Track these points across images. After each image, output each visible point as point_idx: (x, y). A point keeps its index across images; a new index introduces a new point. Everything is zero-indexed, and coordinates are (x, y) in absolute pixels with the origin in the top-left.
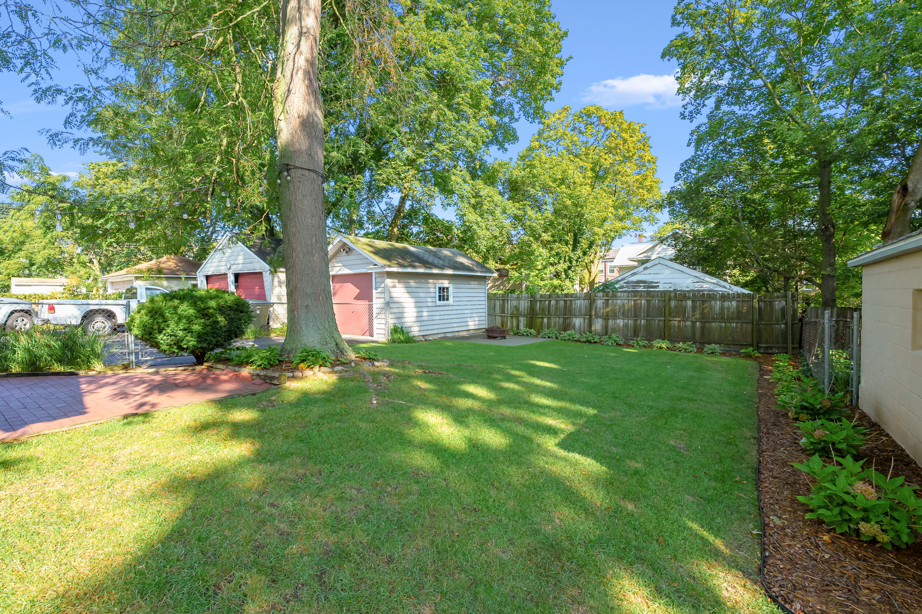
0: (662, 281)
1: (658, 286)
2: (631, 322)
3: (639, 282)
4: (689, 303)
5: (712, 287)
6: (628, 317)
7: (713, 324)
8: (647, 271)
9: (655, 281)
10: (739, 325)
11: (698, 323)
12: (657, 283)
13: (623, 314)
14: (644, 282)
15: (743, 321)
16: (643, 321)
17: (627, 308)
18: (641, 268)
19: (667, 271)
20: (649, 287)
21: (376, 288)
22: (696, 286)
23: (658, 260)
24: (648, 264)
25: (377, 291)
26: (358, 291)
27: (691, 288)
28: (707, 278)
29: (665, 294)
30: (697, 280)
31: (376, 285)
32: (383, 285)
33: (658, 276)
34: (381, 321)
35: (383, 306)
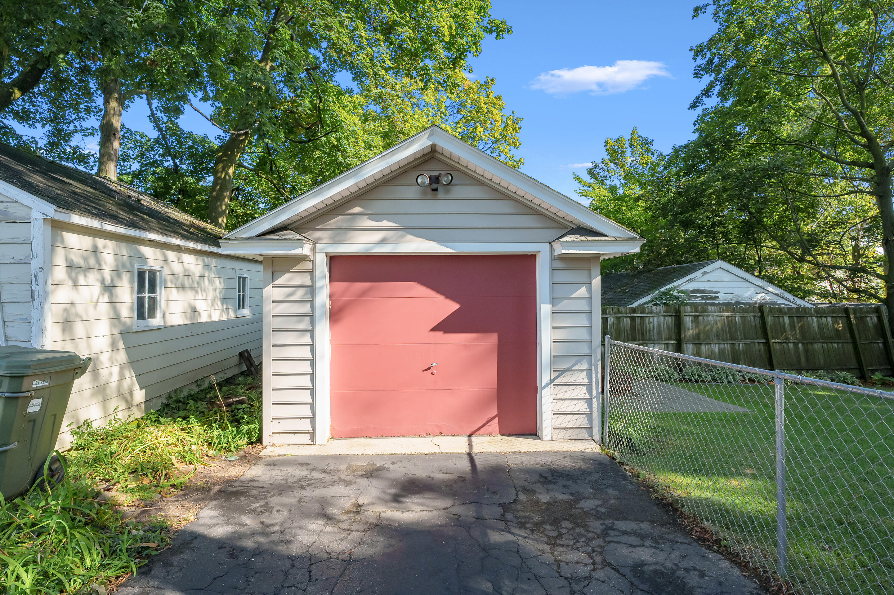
0: (723, 291)
1: (718, 297)
2: (727, 347)
3: (695, 291)
4: (786, 319)
5: (774, 299)
6: (723, 340)
7: (815, 346)
8: (706, 278)
9: (714, 290)
10: (840, 345)
11: (800, 345)
12: (717, 293)
13: (717, 336)
14: (701, 291)
15: (844, 341)
16: (741, 345)
17: (720, 327)
18: (699, 273)
19: (727, 278)
20: (708, 298)
21: (554, 300)
22: (759, 298)
23: (720, 263)
24: (708, 269)
25: (558, 308)
26: (454, 306)
27: (754, 300)
28: (771, 288)
29: (761, 308)
30: (759, 290)
31: (552, 290)
32: (583, 291)
33: (718, 285)
34: (570, 393)
35: (584, 349)
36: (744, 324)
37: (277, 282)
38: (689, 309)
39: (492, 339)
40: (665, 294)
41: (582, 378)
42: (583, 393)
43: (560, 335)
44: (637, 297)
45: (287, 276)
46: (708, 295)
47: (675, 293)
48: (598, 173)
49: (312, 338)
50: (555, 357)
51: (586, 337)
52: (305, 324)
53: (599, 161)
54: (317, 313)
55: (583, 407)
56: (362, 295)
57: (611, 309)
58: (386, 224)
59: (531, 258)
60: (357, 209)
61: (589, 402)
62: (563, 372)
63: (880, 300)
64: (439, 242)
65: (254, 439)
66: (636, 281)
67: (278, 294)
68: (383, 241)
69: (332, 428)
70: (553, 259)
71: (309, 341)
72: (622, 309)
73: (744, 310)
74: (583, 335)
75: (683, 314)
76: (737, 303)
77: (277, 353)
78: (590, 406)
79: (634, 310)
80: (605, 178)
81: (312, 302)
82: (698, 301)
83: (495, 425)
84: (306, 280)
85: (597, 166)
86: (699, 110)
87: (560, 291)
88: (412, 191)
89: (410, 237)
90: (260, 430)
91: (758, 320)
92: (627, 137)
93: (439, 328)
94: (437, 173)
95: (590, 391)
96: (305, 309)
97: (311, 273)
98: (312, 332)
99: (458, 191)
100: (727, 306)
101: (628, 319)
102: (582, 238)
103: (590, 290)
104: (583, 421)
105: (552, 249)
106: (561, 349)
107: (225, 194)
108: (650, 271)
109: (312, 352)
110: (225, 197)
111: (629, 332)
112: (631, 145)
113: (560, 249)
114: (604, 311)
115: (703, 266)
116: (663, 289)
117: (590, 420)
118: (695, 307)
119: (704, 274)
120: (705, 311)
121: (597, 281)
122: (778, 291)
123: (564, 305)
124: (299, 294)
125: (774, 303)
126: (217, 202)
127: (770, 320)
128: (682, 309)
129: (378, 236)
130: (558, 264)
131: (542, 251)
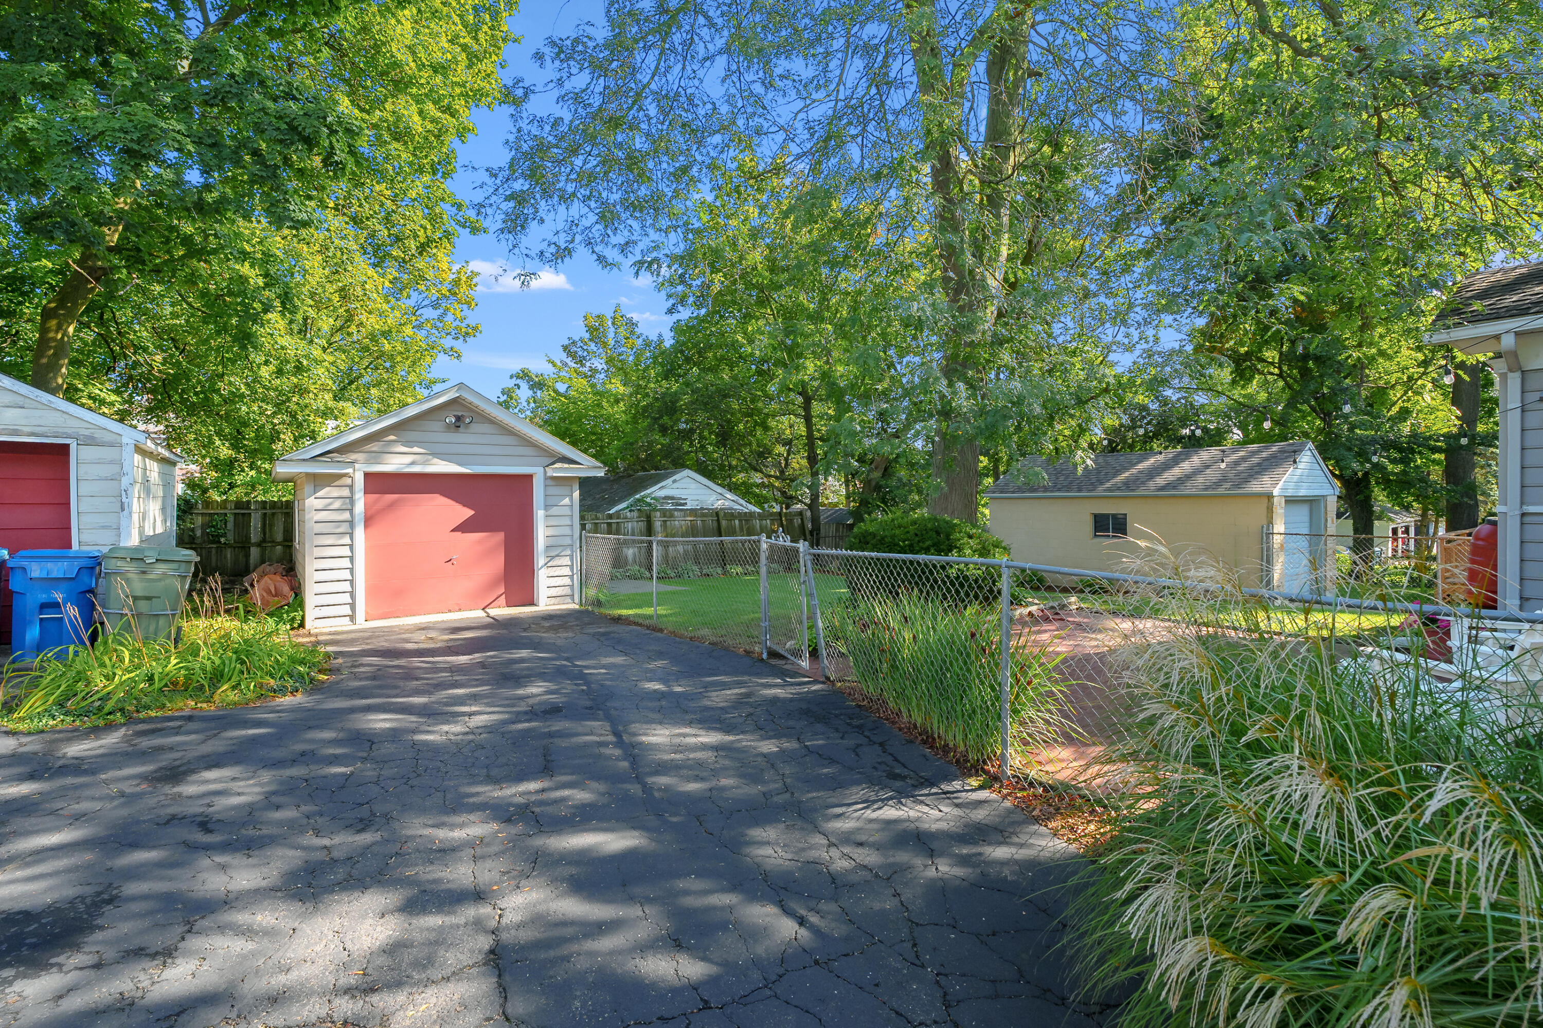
0: (690, 498)
1: (686, 503)
3: (667, 498)
4: (737, 522)
5: (732, 504)
8: (676, 485)
9: (683, 497)
12: (685, 499)
14: (672, 498)
18: (670, 481)
19: (694, 485)
20: (677, 504)
21: (547, 507)
22: (719, 504)
23: (688, 472)
24: (676, 477)
25: (549, 513)
26: (470, 513)
27: (716, 506)
28: (729, 495)
29: (717, 513)
30: (720, 497)
31: (545, 500)
32: (567, 501)
33: (686, 492)
34: (559, 572)
35: (568, 541)
36: (704, 526)
37: (319, 494)
38: (658, 514)
39: (500, 536)
40: (639, 500)
41: (567, 561)
42: (567, 571)
43: (551, 532)
44: (614, 503)
45: (328, 489)
46: (678, 502)
47: (648, 500)
48: (576, 352)
49: (352, 539)
50: (548, 547)
51: (569, 533)
52: (344, 528)
53: (577, 338)
54: (357, 519)
55: (567, 581)
56: (391, 506)
57: (588, 515)
58: (416, 449)
59: (529, 477)
60: (392, 437)
61: (571, 577)
62: (553, 558)
63: (805, 504)
64: (460, 465)
65: (296, 625)
66: (616, 486)
67: (319, 504)
68: (413, 463)
69: (367, 613)
70: (547, 478)
71: (349, 542)
72: (599, 515)
73: (704, 515)
74: (567, 531)
75: (653, 519)
76: (702, 509)
77: (318, 552)
78: (572, 580)
79: (610, 516)
80: (584, 358)
81: (351, 511)
82: (669, 507)
83: (503, 599)
84: (346, 492)
85: (574, 343)
86: (676, 317)
87: (551, 501)
88: (437, 425)
89: (436, 460)
90: (303, 617)
91: (715, 524)
92: (609, 314)
93: (458, 529)
94: (460, 414)
95: (572, 570)
96: (346, 516)
97: (351, 487)
98: (351, 536)
99: (475, 427)
100: (693, 512)
101: (605, 525)
102: (566, 466)
103: (571, 500)
104: (567, 591)
105: (545, 472)
106: (552, 541)
107: (61, 362)
108: (630, 476)
109: (352, 550)
110: (62, 366)
112: (613, 324)
113: (551, 472)
114: (582, 518)
115: (673, 474)
116: (637, 496)
117: (573, 590)
118: (664, 513)
119: (674, 481)
120: (672, 516)
121: (576, 494)
122: (735, 498)
123: (554, 511)
124: (337, 504)
125: (731, 509)
126: (48, 373)
127: (724, 523)
128: (653, 514)
129: (408, 459)
130: (550, 482)
131: (538, 472)
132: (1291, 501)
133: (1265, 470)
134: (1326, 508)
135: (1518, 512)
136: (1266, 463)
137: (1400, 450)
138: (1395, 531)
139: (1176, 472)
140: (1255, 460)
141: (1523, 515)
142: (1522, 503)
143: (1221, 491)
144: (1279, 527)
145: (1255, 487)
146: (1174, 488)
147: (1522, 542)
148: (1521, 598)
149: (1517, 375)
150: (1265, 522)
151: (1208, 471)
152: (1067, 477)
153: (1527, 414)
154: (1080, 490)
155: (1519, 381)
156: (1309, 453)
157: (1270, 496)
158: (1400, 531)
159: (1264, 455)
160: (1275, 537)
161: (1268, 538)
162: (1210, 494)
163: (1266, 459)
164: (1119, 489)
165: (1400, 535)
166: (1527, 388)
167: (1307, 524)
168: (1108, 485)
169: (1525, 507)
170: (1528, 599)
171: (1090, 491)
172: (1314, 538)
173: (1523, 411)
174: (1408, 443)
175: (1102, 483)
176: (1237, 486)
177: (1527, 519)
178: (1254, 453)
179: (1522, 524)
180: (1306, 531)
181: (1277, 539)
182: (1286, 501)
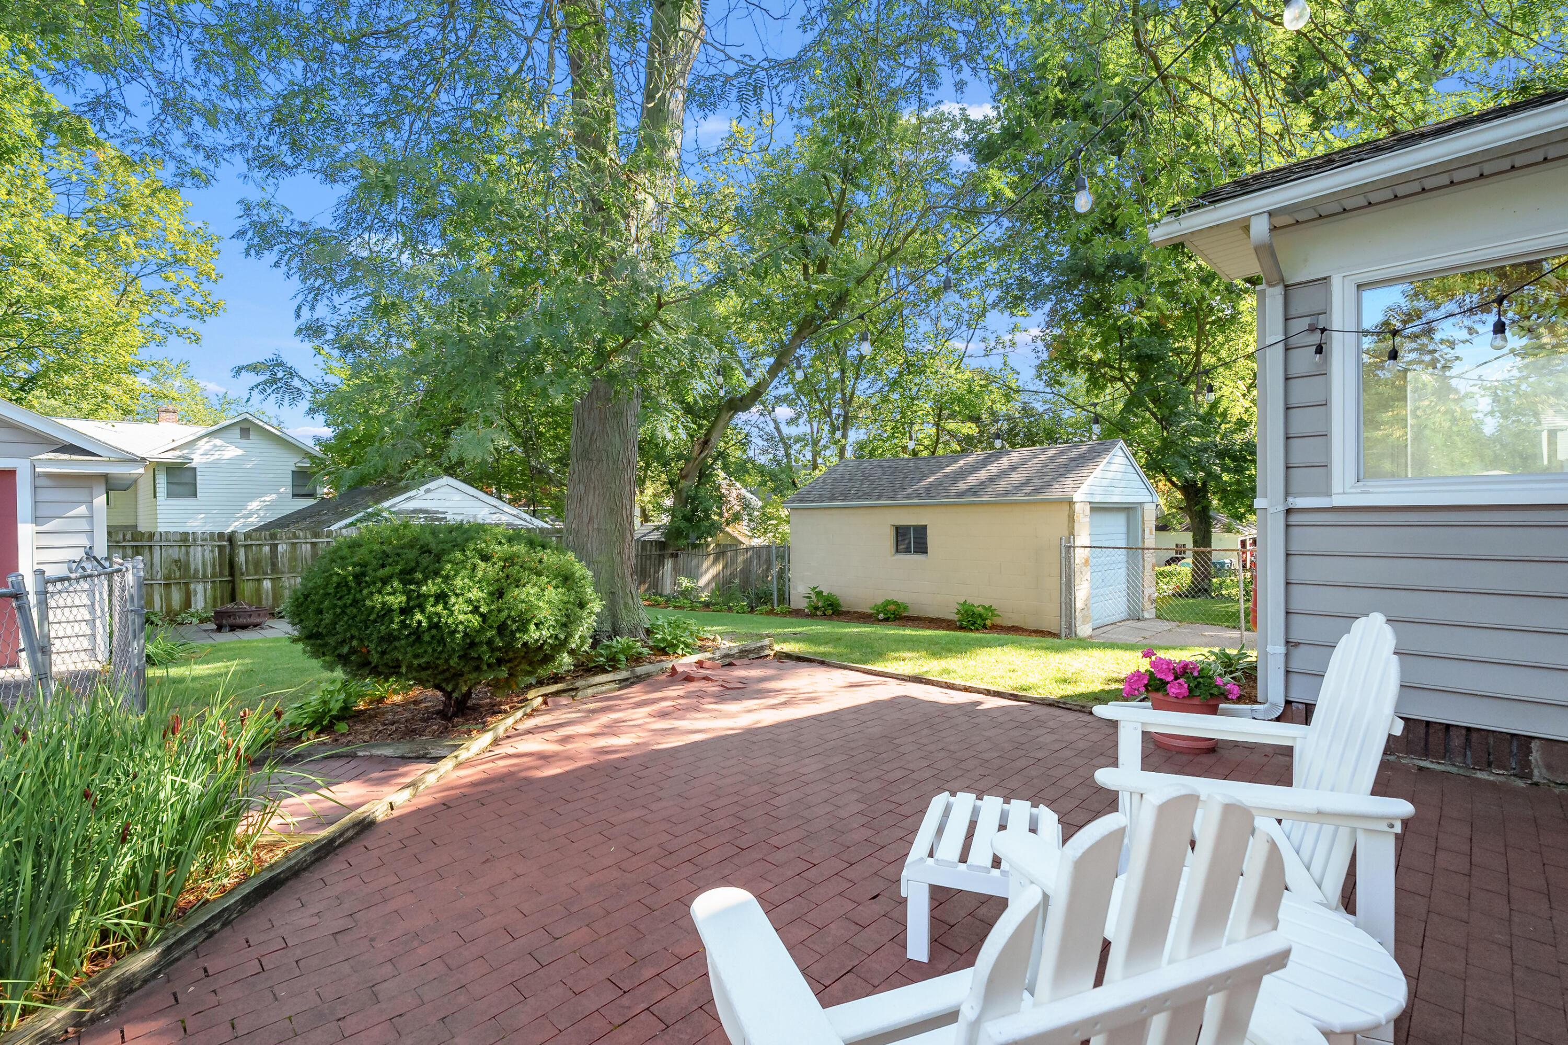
0: (451, 511)
1: (445, 518)
3: (416, 511)
5: (511, 519)
8: (429, 496)
9: (441, 510)
12: (444, 513)
14: (424, 511)
18: (421, 490)
19: (457, 497)
20: (433, 519)
21: (39, 520)
22: (493, 519)
23: (447, 480)
24: (432, 485)
25: (45, 529)
28: (507, 508)
30: (494, 510)
32: (82, 510)
33: (447, 504)
40: (372, 514)
43: (49, 556)
46: (433, 516)
47: (388, 514)
59: (12, 473)
70: (35, 476)
82: (422, 522)
87: (44, 510)
95: (92, 612)
101: (309, 546)
102: (64, 457)
103: (91, 509)
105: (34, 467)
111: (309, 562)
115: (427, 482)
116: (370, 510)
119: (428, 491)
121: (101, 500)
122: (516, 511)
123: (55, 525)
130: (41, 482)
131: (22, 468)
132: (1097, 509)
133: (1069, 471)
134: (1143, 516)
135: (1281, 508)
136: (1073, 464)
137: (1234, 459)
138: (1243, 543)
139: (983, 474)
140: (1062, 460)
141: (1288, 511)
142: (1287, 494)
143: (1018, 497)
144: (1083, 538)
145: (1056, 492)
146: (975, 494)
147: (1288, 555)
148: (1287, 642)
149: (1279, 290)
150: (1066, 533)
151: (1014, 475)
152: (873, 482)
153: (1293, 353)
154: (879, 498)
155: (1280, 300)
156: (1120, 453)
157: (1071, 503)
158: (1248, 543)
159: (1073, 455)
160: (1077, 550)
161: (1068, 552)
162: (1006, 501)
163: (1073, 460)
164: (919, 496)
165: (1248, 547)
166: (1293, 312)
167: (1124, 536)
168: (910, 491)
169: (1290, 500)
170: (1297, 644)
171: (889, 498)
172: (1131, 552)
173: (1287, 349)
174: (1240, 451)
175: (904, 490)
176: (1037, 491)
177: (1295, 519)
178: (1062, 453)
179: (1288, 526)
180: (1123, 543)
181: (1080, 555)
182: (1092, 509)
